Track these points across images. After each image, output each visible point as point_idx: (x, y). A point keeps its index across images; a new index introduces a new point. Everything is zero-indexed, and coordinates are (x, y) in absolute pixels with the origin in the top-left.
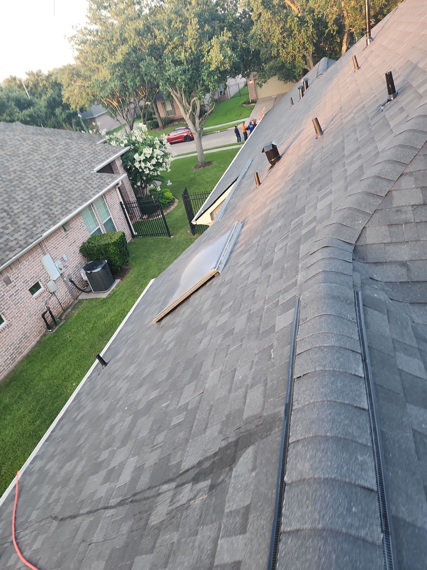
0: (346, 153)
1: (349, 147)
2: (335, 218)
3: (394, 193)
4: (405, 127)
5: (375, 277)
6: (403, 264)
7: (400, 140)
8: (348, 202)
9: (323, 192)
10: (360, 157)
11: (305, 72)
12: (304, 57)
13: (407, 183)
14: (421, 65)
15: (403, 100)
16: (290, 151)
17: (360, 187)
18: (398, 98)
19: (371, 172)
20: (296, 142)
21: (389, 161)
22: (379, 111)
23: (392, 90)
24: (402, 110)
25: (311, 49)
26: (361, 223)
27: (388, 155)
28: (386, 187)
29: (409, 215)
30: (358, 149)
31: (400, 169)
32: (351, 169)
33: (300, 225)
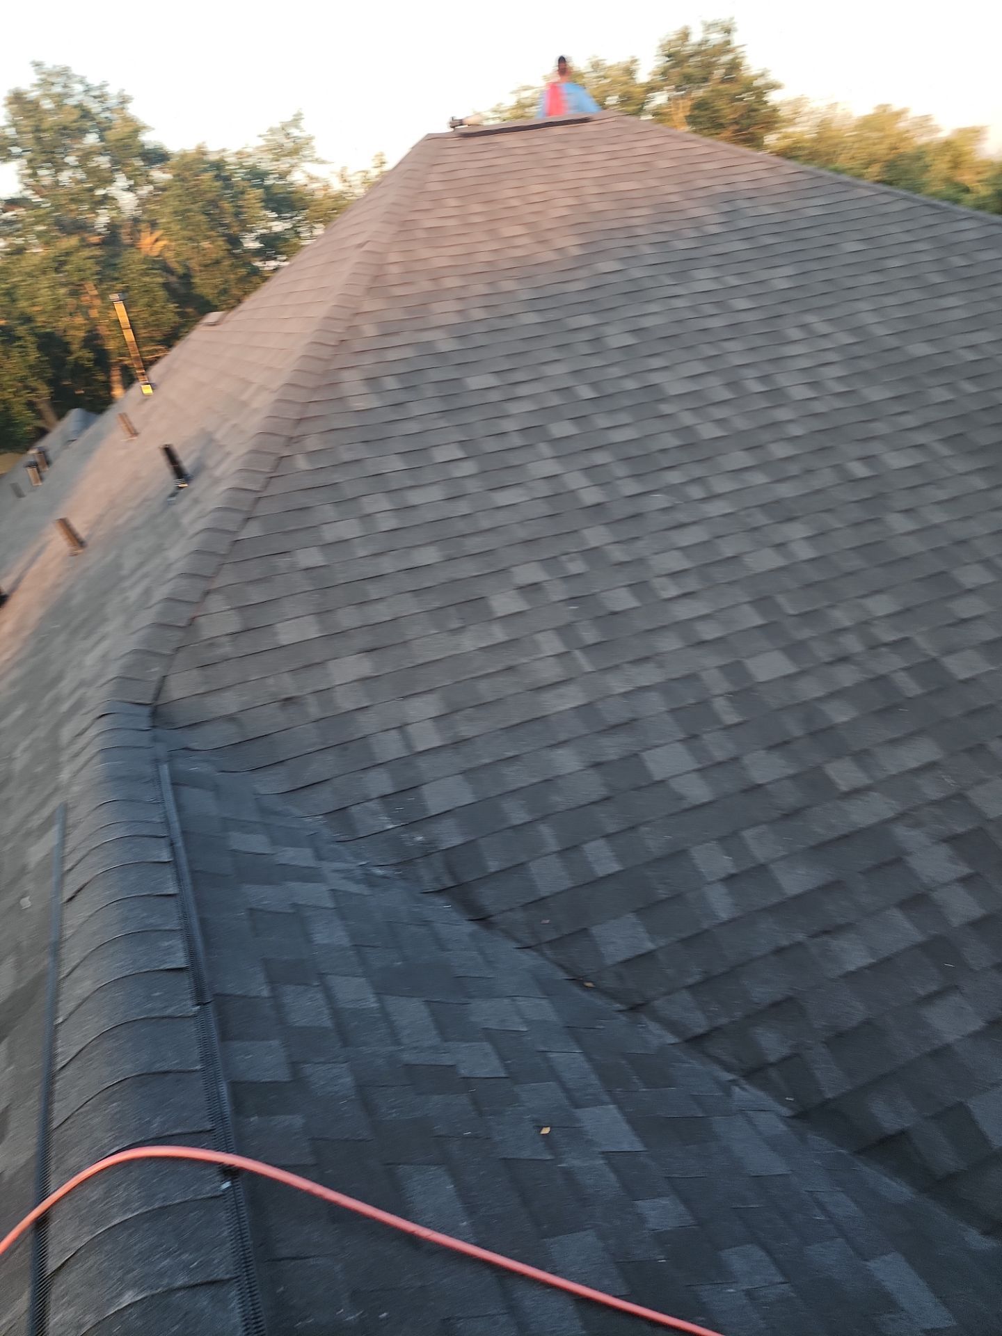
0: (124, 572)
1: (129, 563)
2: (113, 671)
3: (202, 620)
4: (201, 525)
5: (194, 745)
6: (231, 719)
7: (194, 544)
8: (131, 643)
9: (95, 638)
10: (145, 576)
11: (42, 433)
12: (31, 405)
13: (216, 604)
14: (218, 436)
15: (198, 486)
16: (25, 584)
17: (147, 617)
18: (194, 484)
19: (162, 592)
20: (35, 568)
21: (183, 575)
22: (168, 505)
23: (179, 473)
24: (196, 501)
25: (44, 390)
26: (156, 670)
27: (181, 566)
28: (186, 613)
29: (227, 649)
30: (141, 565)
31: (202, 585)
32: (133, 595)
33: (57, 701)
